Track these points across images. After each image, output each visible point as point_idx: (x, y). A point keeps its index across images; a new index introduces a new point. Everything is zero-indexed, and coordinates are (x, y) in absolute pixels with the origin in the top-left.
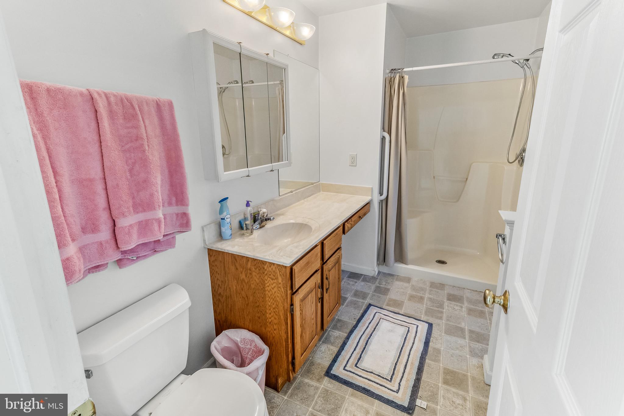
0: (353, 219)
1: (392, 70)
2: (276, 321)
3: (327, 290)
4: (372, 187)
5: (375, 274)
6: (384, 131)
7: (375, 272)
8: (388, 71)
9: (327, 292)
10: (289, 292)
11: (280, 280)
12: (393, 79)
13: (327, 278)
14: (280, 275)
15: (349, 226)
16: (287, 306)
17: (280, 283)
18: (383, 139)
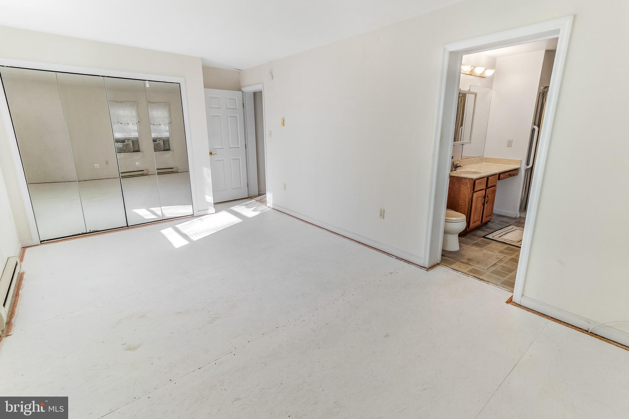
0: (506, 174)
1: (546, 87)
2: (463, 204)
3: (487, 202)
4: (521, 161)
5: (517, 216)
6: (535, 125)
7: (517, 215)
8: (542, 88)
9: (486, 203)
10: (472, 191)
11: (469, 185)
12: (545, 93)
13: (487, 196)
14: (469, 183)
15: (503, 176)
16: (470, 196)
17: (468, 187)
18: (533, 130)
